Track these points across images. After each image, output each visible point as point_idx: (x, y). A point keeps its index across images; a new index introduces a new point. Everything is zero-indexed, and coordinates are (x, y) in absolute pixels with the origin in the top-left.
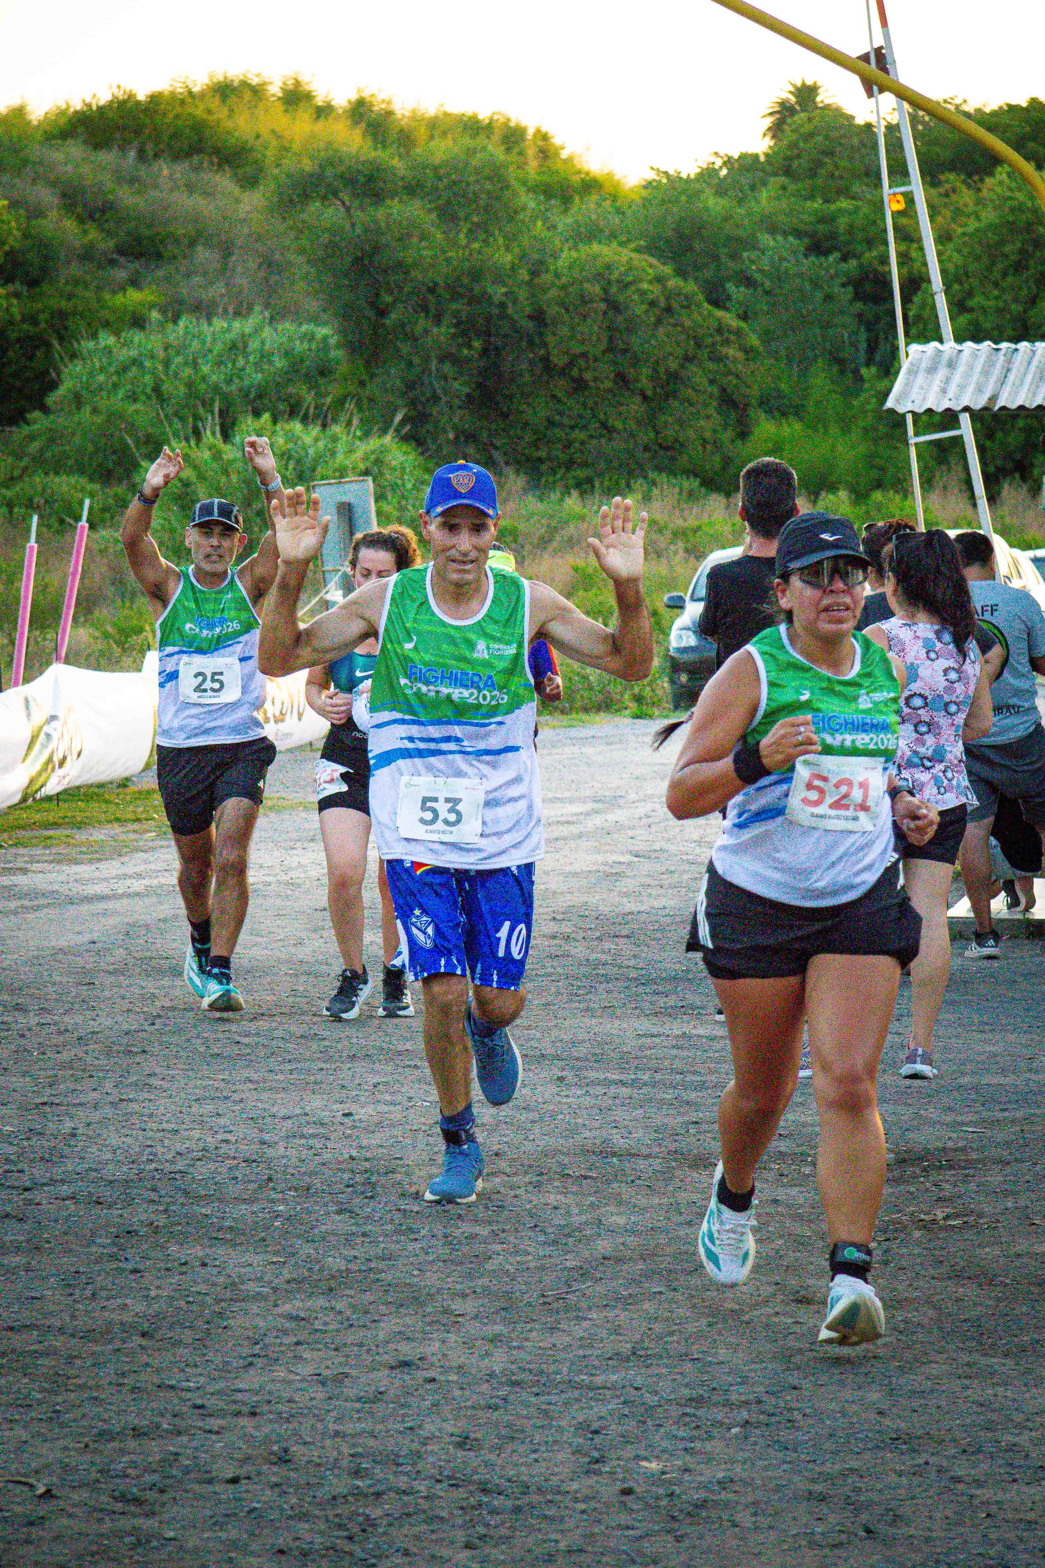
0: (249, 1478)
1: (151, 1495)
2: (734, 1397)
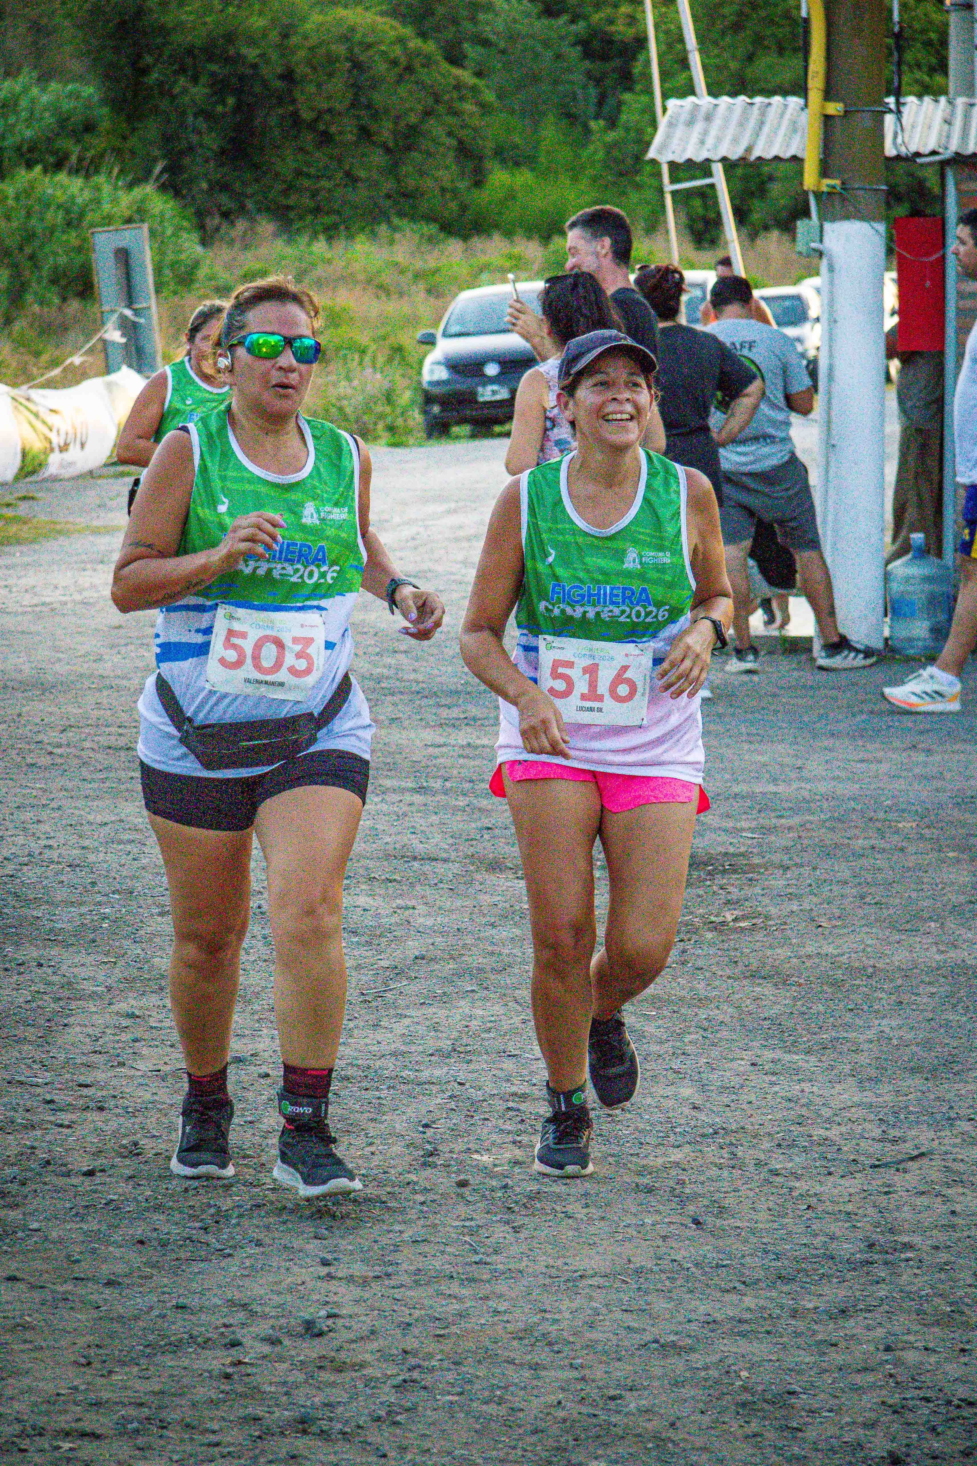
0: (103, 1171)
1: (14, 1187)
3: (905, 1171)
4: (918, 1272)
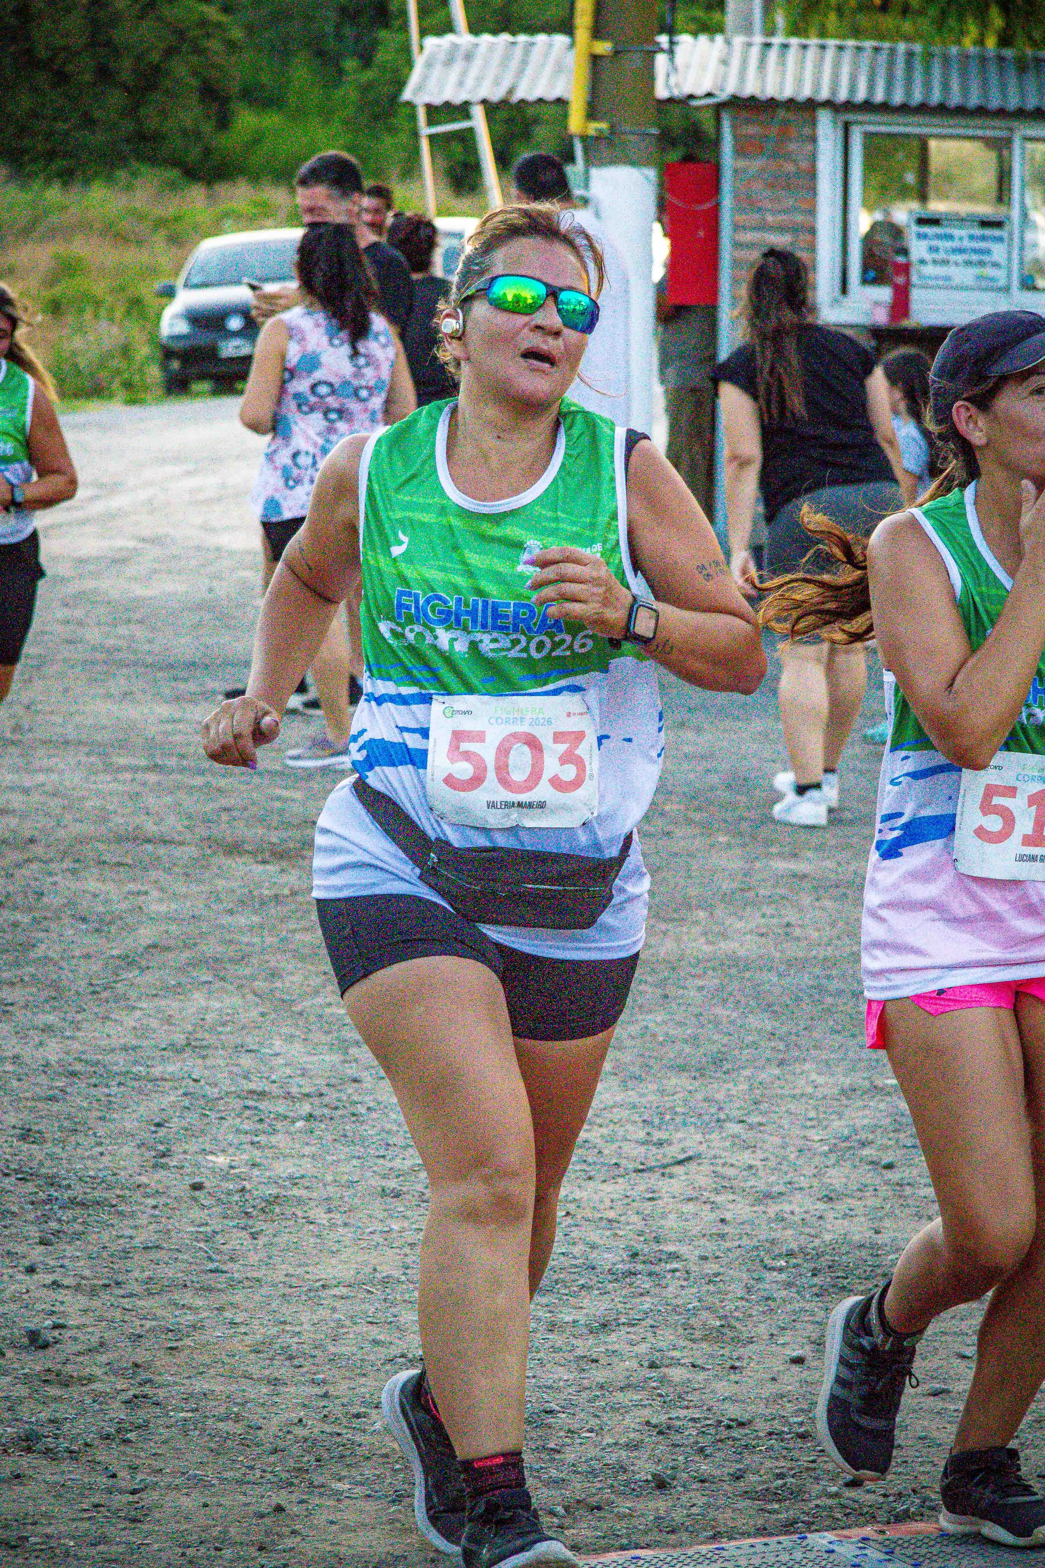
2: (294, 1090)
3: (671, 1176)
4: (684, 1283)
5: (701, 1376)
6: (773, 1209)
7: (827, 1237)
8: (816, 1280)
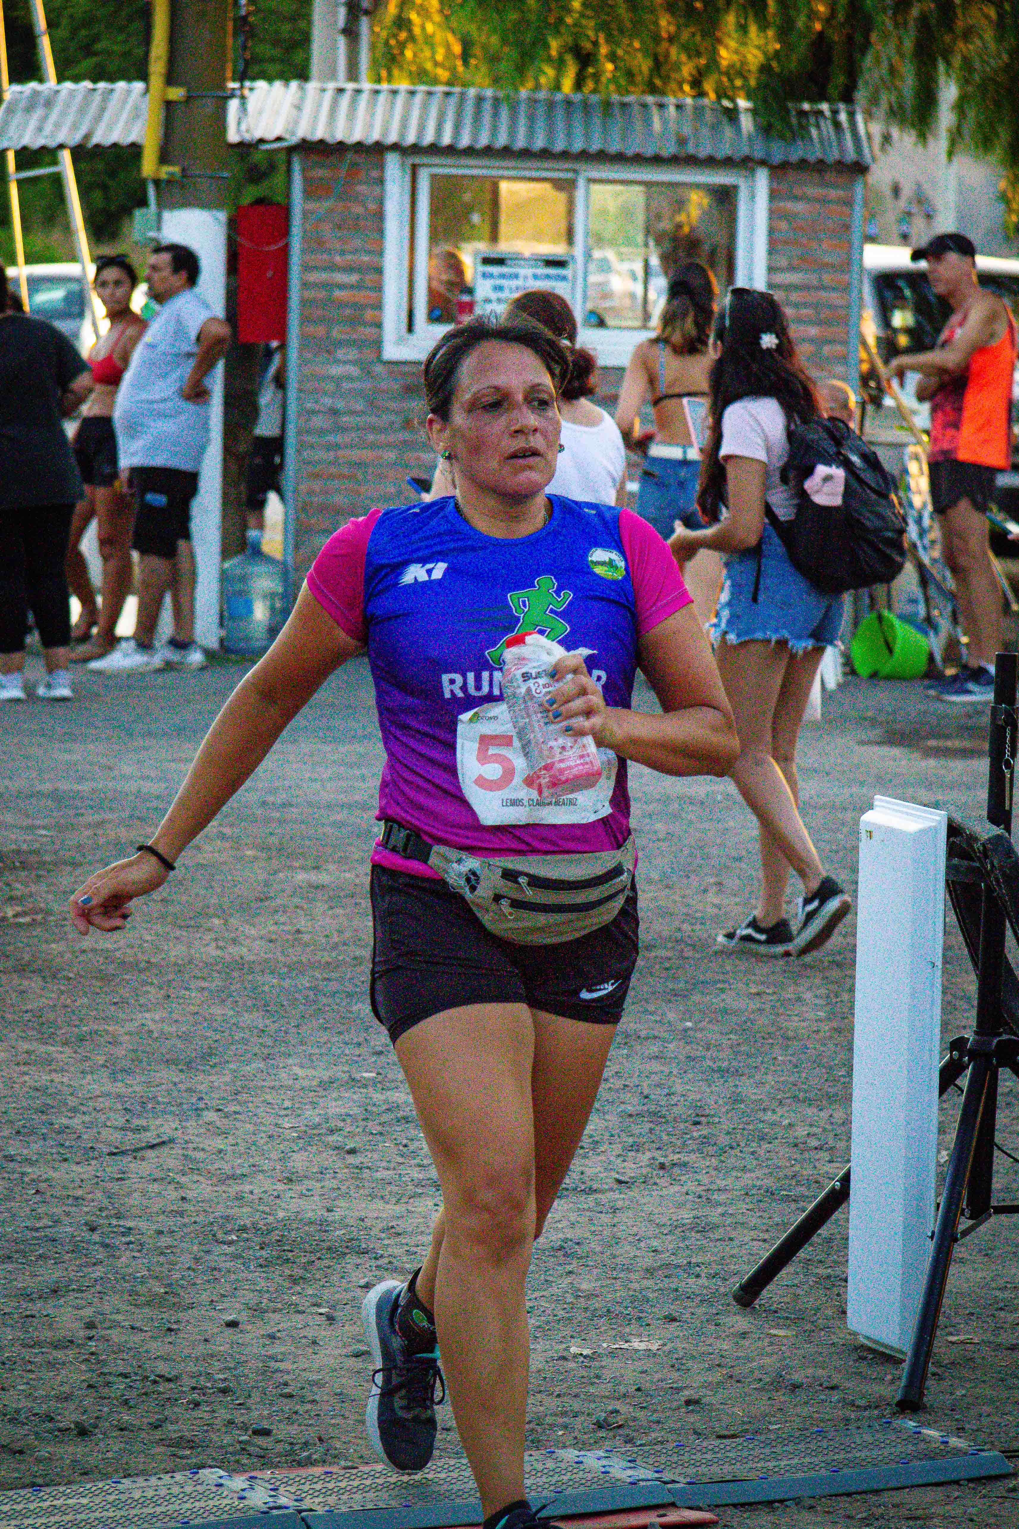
3: (143, 1159)
4: (137, 1254)
5: (137, 1338)
6: (234, 1189)
7: (281, 1214)
8: (263, 1253)
